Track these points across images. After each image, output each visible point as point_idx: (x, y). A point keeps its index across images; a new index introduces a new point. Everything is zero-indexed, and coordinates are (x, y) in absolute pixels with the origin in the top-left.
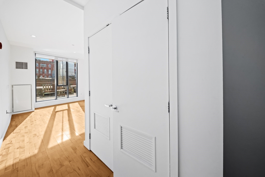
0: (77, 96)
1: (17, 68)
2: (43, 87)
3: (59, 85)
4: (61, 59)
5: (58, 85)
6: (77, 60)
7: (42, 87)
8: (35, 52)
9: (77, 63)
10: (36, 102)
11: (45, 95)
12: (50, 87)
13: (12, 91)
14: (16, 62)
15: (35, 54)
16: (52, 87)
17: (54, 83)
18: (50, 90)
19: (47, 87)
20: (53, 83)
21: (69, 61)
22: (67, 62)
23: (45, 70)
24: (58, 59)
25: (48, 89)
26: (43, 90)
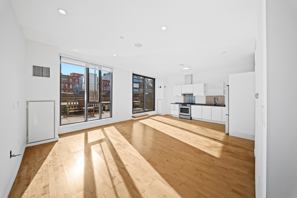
0: (111, 117)
1: (34, 75)
2: (68, 103)
3: (90, 101)
4: (93, 67)
5: (88, 102)
6: (112, 69)
7: (66, 104)
8: (60, 54)
9: (112, 73)
10: (60, 125)
11: (71, 113)
12: (75, 103)
13: (27, 109)
14: (34, 67)
15: (60, 57)
16: (77, 103)
17: (84, 98)
18: (75, 107)
19: (72, 103)
20: (82, 99)
21: (103, 69)
22: (100, 71)
23: (67, 85)
24: (90, 67)
25: (74, 107)
26: (68, 107)
